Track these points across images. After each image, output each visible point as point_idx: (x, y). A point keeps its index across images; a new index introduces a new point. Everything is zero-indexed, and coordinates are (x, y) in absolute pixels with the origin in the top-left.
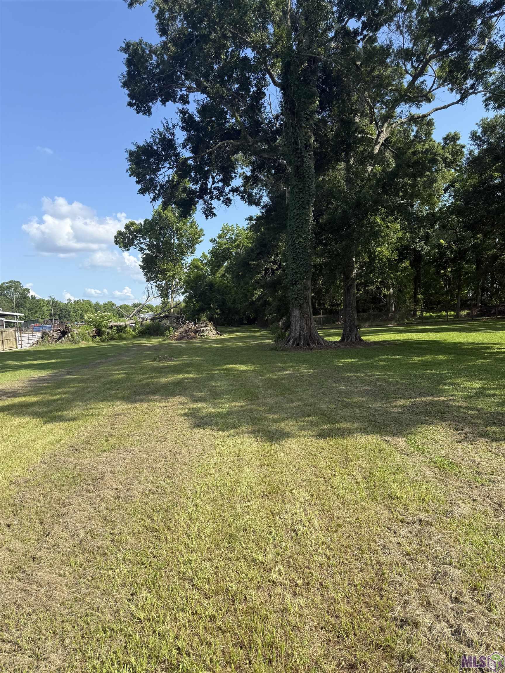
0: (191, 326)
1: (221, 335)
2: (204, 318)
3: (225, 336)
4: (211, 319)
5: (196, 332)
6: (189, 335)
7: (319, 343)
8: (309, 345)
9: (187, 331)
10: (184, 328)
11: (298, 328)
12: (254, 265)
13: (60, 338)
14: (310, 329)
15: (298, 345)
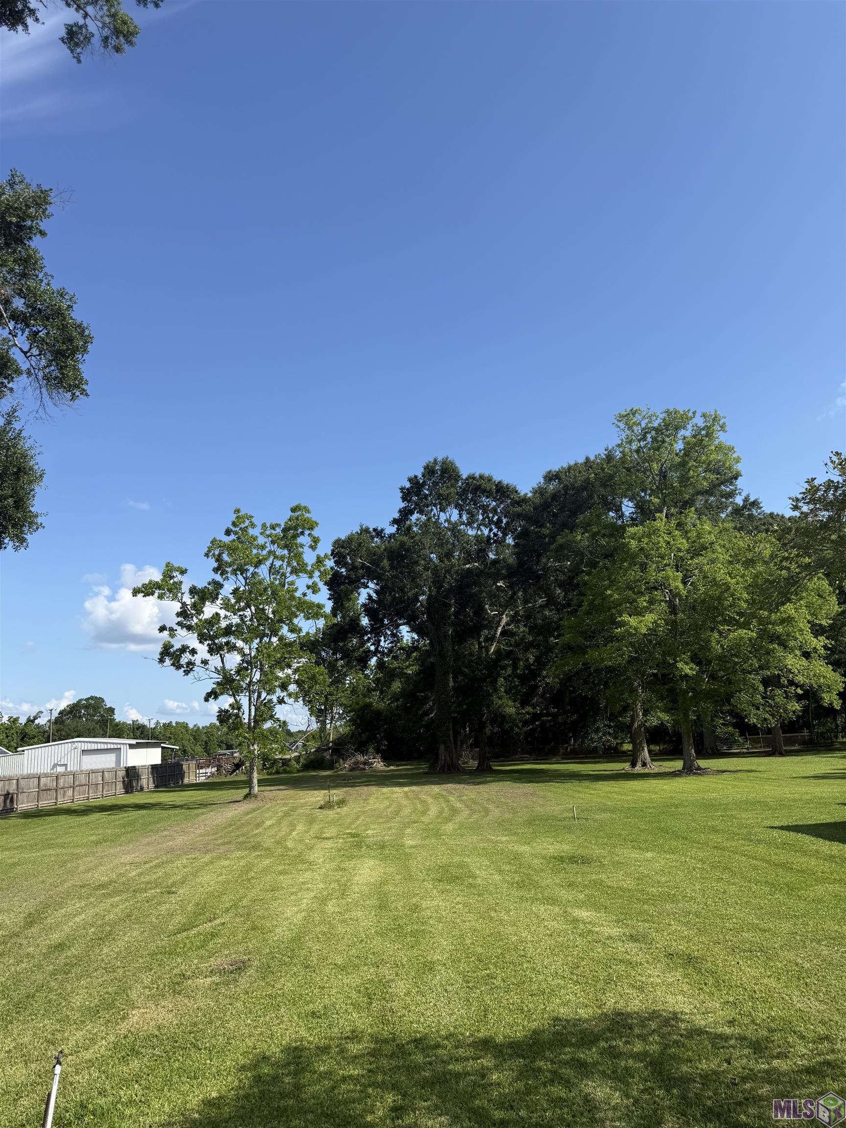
0: (361, 758)
1: (388, 767)
2: (371, 750)
3: (392, 768)
4: (378, 751)
5: (365, 763)
6: (359, 767)
7: (458, 770)
8: (450, 770)
9: (356, 763)
10: (353, 760)
11: (443, 758)
12: (422, 696)
13: (234, 771)
14: (452, 760)
15: (443, 770)
